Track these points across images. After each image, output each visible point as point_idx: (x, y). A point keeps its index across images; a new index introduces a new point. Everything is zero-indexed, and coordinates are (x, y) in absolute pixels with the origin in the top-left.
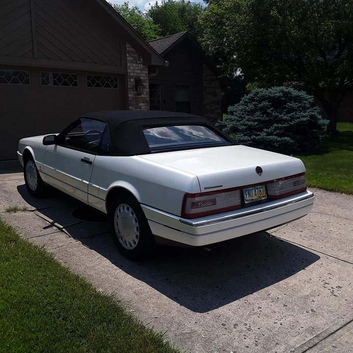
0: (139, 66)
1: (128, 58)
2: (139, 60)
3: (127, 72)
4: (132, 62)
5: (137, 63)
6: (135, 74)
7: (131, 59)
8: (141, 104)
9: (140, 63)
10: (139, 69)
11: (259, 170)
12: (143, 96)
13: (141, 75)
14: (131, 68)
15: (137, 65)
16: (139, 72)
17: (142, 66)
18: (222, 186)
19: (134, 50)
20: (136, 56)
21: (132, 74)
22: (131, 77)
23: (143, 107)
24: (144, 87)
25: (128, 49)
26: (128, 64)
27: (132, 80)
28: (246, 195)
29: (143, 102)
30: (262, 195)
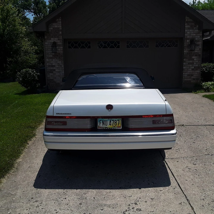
0: (195, 30)
1: (186, 26)
2: (195, 27)
3: (184, 36)
4: (189, 29)
5: (193, 29)
6: (191, 37)
7: (189, 26)
8: (194, 57)
9: (195, 29)
10: (194, 33)
11: (109, 107)
12: (196, 51)
13: (197, 37)
14: (188, 33)
15: (193, 30)
16: (194, 35)
17: (197, 30)
18: (71, 114)
19: (191, 20)
20: (193, 24)
21: (188, 37)
22: (188, 39)
23: (195, 59)
24: (198, 45)
25: (187, 20)
26: (186, 31)
27: (188, 41)
28: (100, 123)
29: (196, 56)
30: (117, 126)
